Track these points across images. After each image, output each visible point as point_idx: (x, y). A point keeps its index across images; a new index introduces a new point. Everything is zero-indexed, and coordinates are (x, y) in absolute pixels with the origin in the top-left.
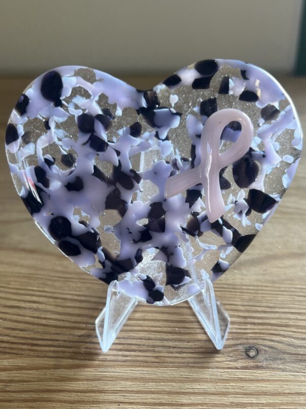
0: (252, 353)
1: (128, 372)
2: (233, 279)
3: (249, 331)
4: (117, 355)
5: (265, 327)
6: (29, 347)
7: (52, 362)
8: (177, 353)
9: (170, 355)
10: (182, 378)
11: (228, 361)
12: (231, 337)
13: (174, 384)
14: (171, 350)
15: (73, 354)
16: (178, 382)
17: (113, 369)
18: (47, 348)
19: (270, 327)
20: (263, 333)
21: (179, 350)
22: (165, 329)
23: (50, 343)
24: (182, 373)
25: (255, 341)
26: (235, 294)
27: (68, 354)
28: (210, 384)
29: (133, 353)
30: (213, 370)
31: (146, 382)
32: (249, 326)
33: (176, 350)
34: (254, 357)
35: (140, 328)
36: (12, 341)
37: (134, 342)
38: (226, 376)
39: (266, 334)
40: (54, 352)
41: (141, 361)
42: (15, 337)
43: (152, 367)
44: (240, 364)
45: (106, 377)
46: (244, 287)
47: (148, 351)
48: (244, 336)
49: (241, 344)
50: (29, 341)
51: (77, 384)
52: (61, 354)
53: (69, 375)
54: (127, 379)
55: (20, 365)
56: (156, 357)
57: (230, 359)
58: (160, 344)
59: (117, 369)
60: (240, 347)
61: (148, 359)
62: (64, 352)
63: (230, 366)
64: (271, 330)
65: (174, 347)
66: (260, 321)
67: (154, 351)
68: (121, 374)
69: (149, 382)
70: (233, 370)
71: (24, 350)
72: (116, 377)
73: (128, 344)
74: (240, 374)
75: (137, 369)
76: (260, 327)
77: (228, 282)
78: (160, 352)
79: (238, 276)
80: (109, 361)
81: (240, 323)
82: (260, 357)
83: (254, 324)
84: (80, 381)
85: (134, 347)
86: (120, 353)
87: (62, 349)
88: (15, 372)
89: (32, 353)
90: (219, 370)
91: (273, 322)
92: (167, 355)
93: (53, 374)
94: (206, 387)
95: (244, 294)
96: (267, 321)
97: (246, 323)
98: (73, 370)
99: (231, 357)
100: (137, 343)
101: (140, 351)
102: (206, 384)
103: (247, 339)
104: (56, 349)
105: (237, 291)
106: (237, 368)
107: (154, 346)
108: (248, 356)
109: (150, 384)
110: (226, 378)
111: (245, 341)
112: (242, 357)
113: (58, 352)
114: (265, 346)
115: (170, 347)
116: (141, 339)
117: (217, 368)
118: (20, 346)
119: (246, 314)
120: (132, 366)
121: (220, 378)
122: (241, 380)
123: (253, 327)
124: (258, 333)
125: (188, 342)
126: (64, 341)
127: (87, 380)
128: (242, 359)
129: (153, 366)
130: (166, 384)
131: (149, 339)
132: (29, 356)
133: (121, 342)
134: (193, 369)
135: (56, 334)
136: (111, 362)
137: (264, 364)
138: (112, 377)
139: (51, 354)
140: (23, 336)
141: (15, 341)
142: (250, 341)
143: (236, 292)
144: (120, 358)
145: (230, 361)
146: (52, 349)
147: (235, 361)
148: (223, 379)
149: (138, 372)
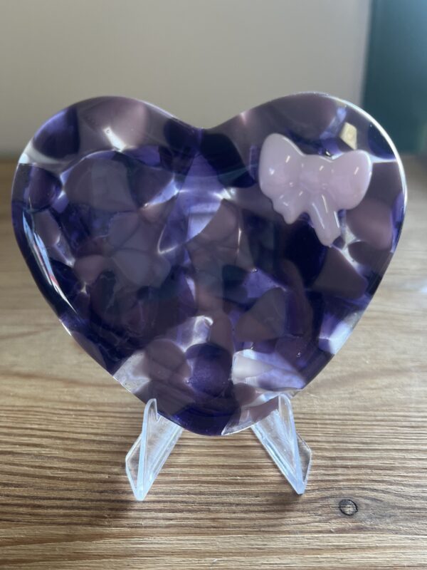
0: (349, 510)
1: (174, 542)
2: (310, 406)
3: (341, 478)
4: (157, 518)
5: (363, 471)
6: (29, 510)
7: (62, 531)
8: (242, 512)
9: (233, 515)
10: (253, 548)
11: (316, 522)
12: (317, 488)
13: (242, 559)
14: (234, 508)
15: (93, 519)
16: (248, 556)
17: (151, 539)
18: (56, 511)
19: (369, 471)
20: (361, 480)
21: (245, 508)
22: (222, 479)
23: (58, 503)
24: (253, 542)
25: (351, 492)
26: (315, 426)
27: (85, 519)
28: (294, 557)
29: (179, 515)
30: (297, 536)
31: (201, 557)
32: (340, 471)
33: (240, 508)
34: (352, 515)
35: (186, 478)
36: (4, 502)
37: (180, 498)
38: (316, 544)
39: (365, 481)
40: (64, 516)
41: (191, 526)
42: (8, 496)
43: (208, 534)
44: (334, 525)
45: (143, 551)
46: (327, 417)
47: (201, 511)
48: (335, 485)
49: (332, 497)
50: (29, 502)
51: (100, 563)
52: (77, 518)
53: (89, 549)
54: (172, 554)
55: (16, 536)
56: (213, 519)
57: (318, 518)
58: (218, 500)
59: (158, 539)
60: (331, 501)
61: (201, 522)
62: (79, 516)
63: (320, 529)
64: (371, 475)
65: (238, 505)
66: (354, 463)
67: (209, 511)
68: (163, 546)
69: (205, 557)
70: (325, 535)
71: (22, 514)
72: (157, 551)
73: (171, 502)
74: (335, 540)
75: (187, 538)
76: (356, 471)
77: (304, 410)
78: (218, 512)
79: (316, 402)
80: (145, 527)
81: (326, 467)
82: (361, 515)
83: (346, 467)
84: (105, 558)
85: (179, 506)
86: (161, 515)
87: (77, 511)
88: (9, 547)
89: (33, 519)
90: (305, 536)
91: (371, 463)
92: (228, 516)
93: (64, 549)
94: (289, 561)
95: (328, 426)
96: (364, 463)
97: (335, 467)
98: (94, 542)
99: (320, 515)
100: (184, 499)
101: (189, 511)
102: (289, 557)
103: (340, 489)
104: (68, 511)
105: (317, 422)
106: (331, 532)
107: (208, 504)
108: (344, 513)
109: (207, 559)
110: (316, 547)
111: (337, 492)
112: (335, 515)
113: (70, 516)
114: (366, 498)
115: (231, 504)
116: (188, 494)
117: (302, 532)
118: (15, 509)
119: (334, 454)
120: (178, 534)
121: (308, 547)
122: (338, 548)
123: (346, 471)
124: (354, 480)
125: (256, 497)
126: (79, 500)
127: (115, 556)
128: (335, 518)
129: (209, 532)
130: (231, 558)
131: (201, 493)
132: (29, 524)
133: (161, 499)
134: (267, 536)
135: (68, 490)
136: (148, 529)
137: (368, 524)
138: (151, 551)
139: (60, 520)
140: (20, 494)
141: (8, 502)
142: (344, 492)
143: (316, 424)
144: (162, 522)
145: (320, 522)
146: (62, 512)
147: (326, 521)
148: (313, 549)
149: (187, 542)
